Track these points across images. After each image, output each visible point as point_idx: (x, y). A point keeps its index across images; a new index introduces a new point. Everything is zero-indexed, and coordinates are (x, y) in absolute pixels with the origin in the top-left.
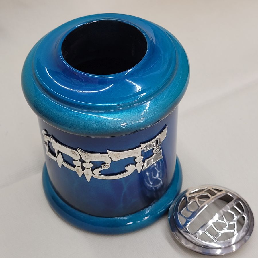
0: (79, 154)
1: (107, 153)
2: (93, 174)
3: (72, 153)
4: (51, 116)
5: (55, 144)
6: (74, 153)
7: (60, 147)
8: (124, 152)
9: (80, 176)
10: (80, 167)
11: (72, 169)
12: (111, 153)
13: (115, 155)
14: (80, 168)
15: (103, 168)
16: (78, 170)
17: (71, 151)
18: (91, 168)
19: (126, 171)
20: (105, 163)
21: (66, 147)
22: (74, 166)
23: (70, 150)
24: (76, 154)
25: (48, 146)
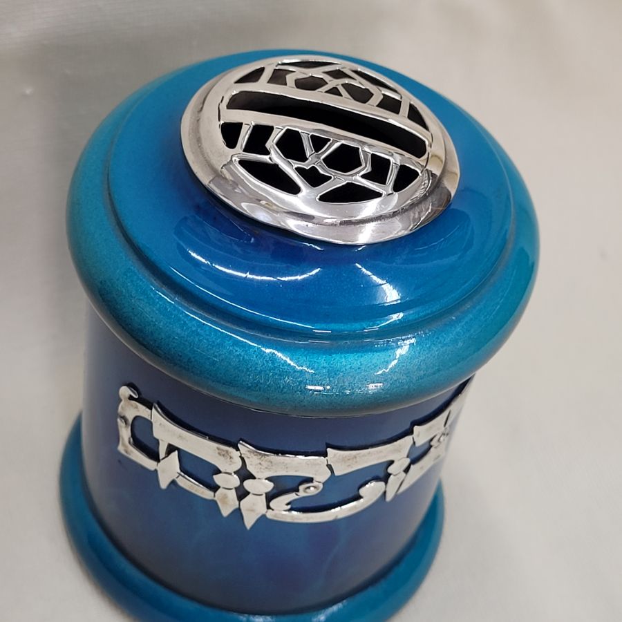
0: (241, 457)
1: (325, 455)
2: (269, 507)
3: (219, 454)
4: (190, 359)
5: (164, 426)
6: (224, 454)
7: (180, 436)
8: (370, 450)
9: (226, 511)
10: (234, 491)
11: (206, 494)
12: (335, 455)
13: (344, 459)
14: (232, 495)
15: (302, 494)
16: (225, 497)
17: (218, 449)
18: (266, 494)
19: (358, 497)
20: (310, 480)
21: (202, 437)
22: (214, 488)
23: (214, 445)
24: (231, 458)
25: (130, 428)
